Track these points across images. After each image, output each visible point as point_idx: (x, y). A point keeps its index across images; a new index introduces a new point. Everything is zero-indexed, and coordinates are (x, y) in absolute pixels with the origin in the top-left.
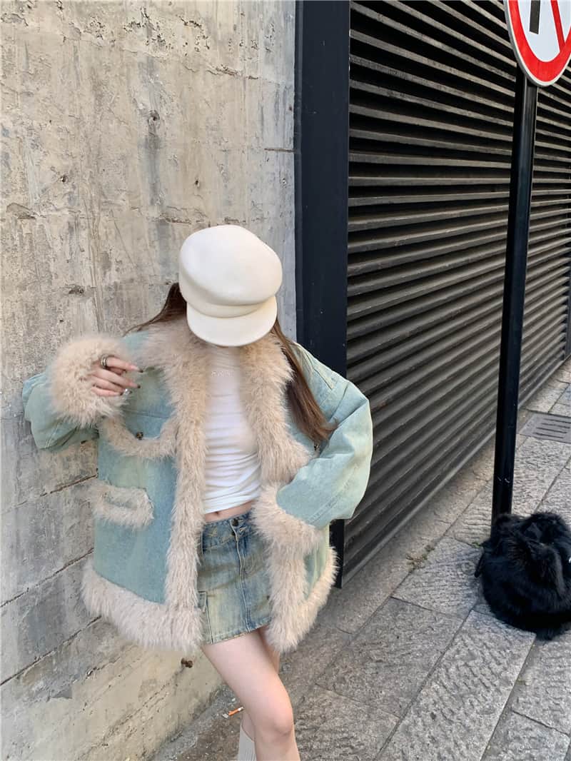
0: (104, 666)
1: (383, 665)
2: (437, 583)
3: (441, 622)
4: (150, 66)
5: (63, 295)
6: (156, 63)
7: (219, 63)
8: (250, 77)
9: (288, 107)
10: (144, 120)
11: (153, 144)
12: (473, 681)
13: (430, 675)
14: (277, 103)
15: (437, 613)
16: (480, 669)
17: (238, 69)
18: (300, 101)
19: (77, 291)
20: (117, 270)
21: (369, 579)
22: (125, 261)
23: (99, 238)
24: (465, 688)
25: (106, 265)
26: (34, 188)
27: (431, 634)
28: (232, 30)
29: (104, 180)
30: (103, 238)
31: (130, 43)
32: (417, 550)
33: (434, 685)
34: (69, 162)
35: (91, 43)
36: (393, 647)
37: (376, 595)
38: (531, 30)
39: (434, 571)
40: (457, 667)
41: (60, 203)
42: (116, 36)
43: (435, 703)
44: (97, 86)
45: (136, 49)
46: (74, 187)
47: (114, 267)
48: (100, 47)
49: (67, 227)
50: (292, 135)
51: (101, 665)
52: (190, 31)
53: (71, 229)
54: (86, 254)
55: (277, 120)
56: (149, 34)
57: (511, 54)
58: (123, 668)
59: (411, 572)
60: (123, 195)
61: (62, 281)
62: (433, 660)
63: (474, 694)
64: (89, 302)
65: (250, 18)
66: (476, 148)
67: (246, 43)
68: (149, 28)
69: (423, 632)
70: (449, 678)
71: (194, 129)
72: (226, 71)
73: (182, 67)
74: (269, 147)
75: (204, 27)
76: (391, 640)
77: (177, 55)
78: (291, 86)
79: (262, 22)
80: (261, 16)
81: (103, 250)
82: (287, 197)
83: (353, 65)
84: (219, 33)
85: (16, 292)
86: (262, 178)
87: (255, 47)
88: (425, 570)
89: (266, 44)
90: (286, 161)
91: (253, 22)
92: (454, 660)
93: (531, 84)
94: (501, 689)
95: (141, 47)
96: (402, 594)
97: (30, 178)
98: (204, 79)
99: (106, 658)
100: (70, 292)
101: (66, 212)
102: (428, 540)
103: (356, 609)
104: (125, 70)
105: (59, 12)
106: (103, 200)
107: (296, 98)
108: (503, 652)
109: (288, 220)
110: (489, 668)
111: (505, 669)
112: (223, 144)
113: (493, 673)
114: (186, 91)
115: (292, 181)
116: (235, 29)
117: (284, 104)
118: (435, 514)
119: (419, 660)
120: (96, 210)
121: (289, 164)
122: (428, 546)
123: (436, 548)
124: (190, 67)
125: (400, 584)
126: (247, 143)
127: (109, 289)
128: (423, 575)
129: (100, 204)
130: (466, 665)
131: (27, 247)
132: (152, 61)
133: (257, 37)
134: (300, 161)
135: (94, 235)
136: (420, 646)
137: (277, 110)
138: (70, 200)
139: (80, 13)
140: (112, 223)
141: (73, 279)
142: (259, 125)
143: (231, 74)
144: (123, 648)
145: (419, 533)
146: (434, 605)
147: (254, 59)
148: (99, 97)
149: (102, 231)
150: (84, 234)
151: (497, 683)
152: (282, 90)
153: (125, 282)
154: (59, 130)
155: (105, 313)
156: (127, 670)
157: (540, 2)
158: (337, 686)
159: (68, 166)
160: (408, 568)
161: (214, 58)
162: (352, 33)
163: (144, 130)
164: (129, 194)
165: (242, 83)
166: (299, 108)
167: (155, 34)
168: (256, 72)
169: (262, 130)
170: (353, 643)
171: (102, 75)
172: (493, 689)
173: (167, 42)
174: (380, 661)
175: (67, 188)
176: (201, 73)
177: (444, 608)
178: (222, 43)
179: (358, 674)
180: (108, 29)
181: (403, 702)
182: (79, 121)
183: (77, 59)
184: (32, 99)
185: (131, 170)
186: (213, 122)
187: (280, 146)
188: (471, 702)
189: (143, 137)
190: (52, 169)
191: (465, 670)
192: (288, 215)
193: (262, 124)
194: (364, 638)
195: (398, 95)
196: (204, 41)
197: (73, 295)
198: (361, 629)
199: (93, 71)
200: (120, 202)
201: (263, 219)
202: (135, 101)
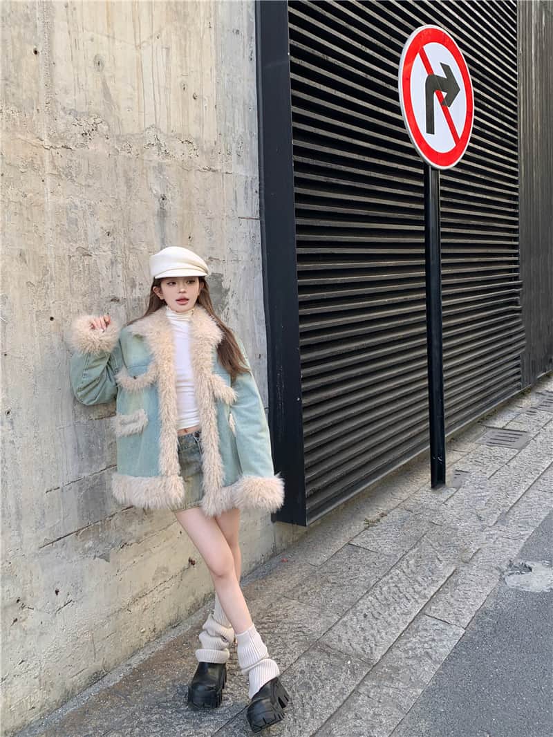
0: (132, 544)
1: (335, 585)
2: (384, 535)
3: (383, 559)
4: (160, 169)
5: (107, 302)
6: (163, 166)
7: (205, 165)
8: (227, 173)
9: (254, 191)
10: (157, 200)
11: (162, 214)
12: (399, 596)
13: (367, 592)
14: (246, 188)
15: (381, 554)
16: (406, 589)
17: (219, 168)
18: (263, 187)
19: (115, 300)
20: (140, 289)
22: (145, 284)
23: (129, 269)
24: (392, 599)
25: (133, 286)
26: (91, 239)
27: (374, 567)
28: (214, 145)
29: (132, 236)
30: (132, 269)
31: (148, 155)
32: (373, 516)
33: (370, 598)
34: (112, 224)
35: (125, 156)
36: (345, 575)
37: (338, 542)
38: (428, 132)
39: (384, 528)
40: (389, 588)
41: (105, 248)
42: (139, 152)
43: (368, 608)
44: (128, 182)
45: (151, 159)
46: (114, 239)
47: (137, 287)
48: (130, 158)
49: (110, 262)
50: (258, 208)
51: (130, 542)
52: (185, 147)
53: (112, 263)
54: (121, 278)
55: (247, 199)
56: (160, 149)
59: (366, 529)
60: (143, 244)
61: (107, 293)
62: (372, 583)
63: (398, 603)
64: (122, 307)
65: (225, 136)
67: (223, 152)
68: (159, 146)
69: (368, 565)
70: (382, 594)
71: (189, 206)
72: (210, 169)
73: (180, 168)
74: (241, 216)
75: (194, 144)
76: (344, 570)
77: (178, 162)
78: (256, 177)
79: (234, 138)
80: (233, 134)
81: (131, 276)
82: (255, 248)
83: (295, 162)
84: (205, 147)
85: (80, 297)
86: (236, 236)
87: (230, 154)
88: (377, 528)
89: (237, 152)
90: (254, 225)
91: (228, 138)
92: (388, 583)
93: (433, 169)
94: (419, 601)
95: (155, 157)
96: (356, 542)
97: (89, 233)
98: (195, 175)
99: (134, 538)
100: (112, 300)
101: (110, 253)
102: (382, 509)
103: (323, 551)
104: (145, 171)
105: (106, 141)
106: (131, 246)
107: (260, 185)
108: (425, 579)
109: (257, 264)
110: (413, 588)
111: (425, 589)
112: (208, 214)
113: (415, 592)
114: (183, 182)
115: (259, 239)
116: (215, 143)
117: (252, 189)
118: (392, 493)
119: (362, 582)
120: (127, 253)
121: (256, 227)
122: (383, 514)
123: (389, 515)
124: (186, 169)
125: (357, 536)
126: (225, 214)
127: (135, 300)
128: (374, 530)
129: (130, 249)
130: (396, 586)
131: (87, 272)
132: (161, 166)
133: (231, 147)
134: (264, 226)
135: (126, 267)
136: (364, 574)
137: (246, 193)
138: (111, 246)
139: (118, 140)
140: (137, 261)
141: (113, 293)
142: (234, 203)
143: (214, 171)
145: (377, 506)
146: (380, 549)
147: (229, 161)
148: (129, 187)
149: (130, 265)
150: (120, 266)
151: (417, 597)
152: (249, 180)
154: (106, 206)
158: (301, 597)
159: (111, 227)
160: (363, 527)
161: (202, 162)
162: (294, 142)
163: (156, 206)
164: (148, 244)
165: (221, 177)
166: (262, 192)
167: (163, 149)
168: (231, 169)
169: (236, 205)
170: (317, 572)
171: (131, 174)
172: (413, 600)
173: (171, 153)
174: (335, 583)
175: (110, 239)
176: (194, 170)
178: (205, 153)
179: (317, 591)
180: (134, 148)
181: (346, 608)
182: (118, 201)
183: (116, 166)
184: (90, 189)
185: (148, 229)
186: (202, 201)
187: (250, 216)
188: (395, 608)
189: (156, 210)
190: (102, 228)
191: (395, 589)
192: (257, 261)
193: (236, 202)
194: (326, 569)
195: (334, 180)
196: (195, 152)
197: (113, 302)
198: (324, 563)
199: (125, 172)
200: (142, 249)
201: (238, 261)
202: (151, 189)
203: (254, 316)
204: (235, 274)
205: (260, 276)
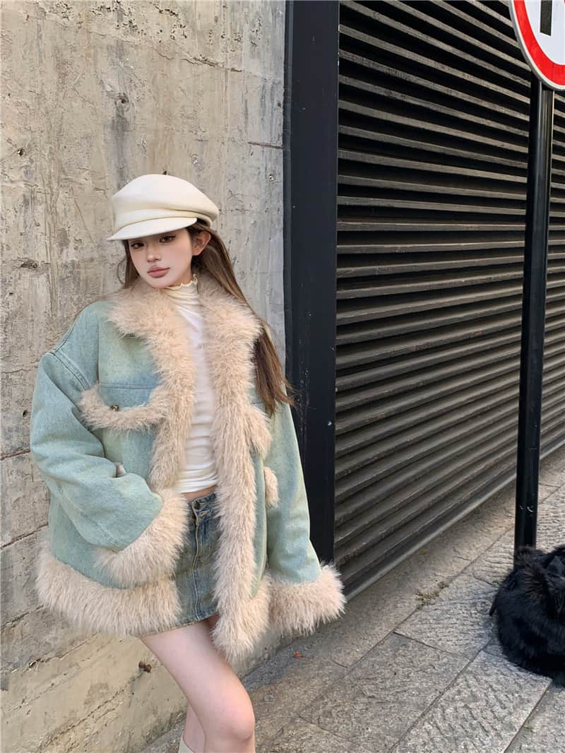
0: (49, 659)
1: (374, 702)
2: (446, 621)
3: (445, 660)
4: (120, 50)
5: (14, 268)
6: (126, 47)
7: (197, 52)
8: (233, 70)
9: (276, 103)
10: (112, 101)
11: (120, 126)
12: (471, 725)
13: (423, 715)
14: (263, 97)
15: (442, 652)
16: (482, 712)
17: (219, 60)
18: (289, 97)
19: (29, 265)
20: (76, 248)
21: (372, 613)
22: (86, 241)
23: (57, 214)
24: (461, 730)
25: (64, 243)
27: (432, 673)
28: (213, 23)
29: (65, 159)
30: (62, 215)
31: (99, 26)
32: (429, 586)
33: (427, 725)
34: (28, 136)
35: (56, 23)
36: (388, 684)
37: (377, 629)
38: (541, 31)
39: (445, 608)
40: (456, 709)
41: (15, 175)
42: (83, 19)
43: (425, 744)
44: (62, 67)
45: (104, 32)
46: (32, 161)
47: (72, 245)
48: (65, 28)
49: (21, 200)
50: (281, 131)
51: (46, 657)
52: (165, 19)
53: (26, 202)
54: (42, 229)
55: (264, 115)
56: (120, 19)
57: (518, 54)
58: (70, 667)
59: (419, 608)
60: (85, 174)
61: (16, 254)
62: (430, 700)
63: (471, 737)
64: (43, 278)
65: (233, 10)
66: (497, 160)
67: (229, 36)
68: (120, 13)
69: (423, 670)
70: (445, 719)
71: (167, 116)
72: (205, 61)
73: (155, 53)
74: (254, 141)
75: (181, 16)
76: (387, 676)
77: (150, 42)
78: (279, 83)
79: (246, 16)
80: (246, 10)
81: (60, 227)
82: (274, 192)
83: (342, 60)
84: (198, 23)
86: (243, 171)
87: (239, 40)
88: (435, 607)
89: (251, 38)
90: (274, 157)
91: (237, 15)
92: (453, 700)
93: (546, 87)
94: (502, 734)
95: (113, 32)
96: (406, 630)
98: (180, 67)
99: (52, 650)
100: (22, 266)
101: (22, 185)
102: (442, 576)
103: (355, 642)
104: (92, 51)
107: (285, 94)
108: (510, 696)
109: (275, 218)
110: (492, 712)
111: (510, 713)
112: (199, 133)
113: (495, 717)
114: (159, 76)
115: (280, 178)
116: (216, 21)
117: (272, 99)
118: (455, 551)
119: (414, 698)
120: (55, 186)
121: (277, 160)
122: (442, 583)
123: (451, 585)
124: (164, 54)
125: (405, 620)
126: (227, 136)
127: (66, 266)
128: (432, 611)
129: (59, 180)
130: (466, 707)
132: (122, 45)
133: (241, 30)
134: (289, 158)
135: (51, 210)
136: (417, 684)
137: (263, 105)
138: (26, 173)
140: (72, 200)
141: (25, 253)
142: (242, 119)
143: (211, 64)
144: (72, 643)
145: (434, 569)
146: (440, 643)
147: (238, 52)
148: (63, 75)
149: (60, 207)
150: (41, 208)
151: (498, 727)
152: (269, 85)
153: (84, 261)
154: (18, 104)
155: (59, 290)
156: (74, 668)
157: (551, 2)
158: (322, 719)
159: (25, 140)
160: (415, 604)
161: (192, 47)
162: (341, 28)
163: (110, 112)
164: (93, 173)
165: (223, 74)
166: (289, 105)
167: (126, 20)
168: (240, 65)
169: (246, 123)
170: (347, 677)
171: (67, 55)
172: (493, 733)
173: (140, 28)
174: (373, 697)
175: (25, 161)
176: (177, 61)
177: (451, 646)
178: (201, 34)
179: (346, 709)
180: (75, 11)
181: (390, 741)
182: (40, 97)
183: (40, 37)
185: (95, 149)
186: (189, 111)
187: (267, 142)
188: (465, 746)
189: (110, 119)
190: (9, 141)
191: (464, 712)
192: (275, 212)
193: (247, 118)
194: (359, 673)
195: (397, 95)
196: (182, 30)
197: (25, 269)
198: (357, 663)
199: (57, 49)
200: (83, 181)
201: (243, 211)
202: (102, 82)
204: (239, 232)
205: (279, 237)
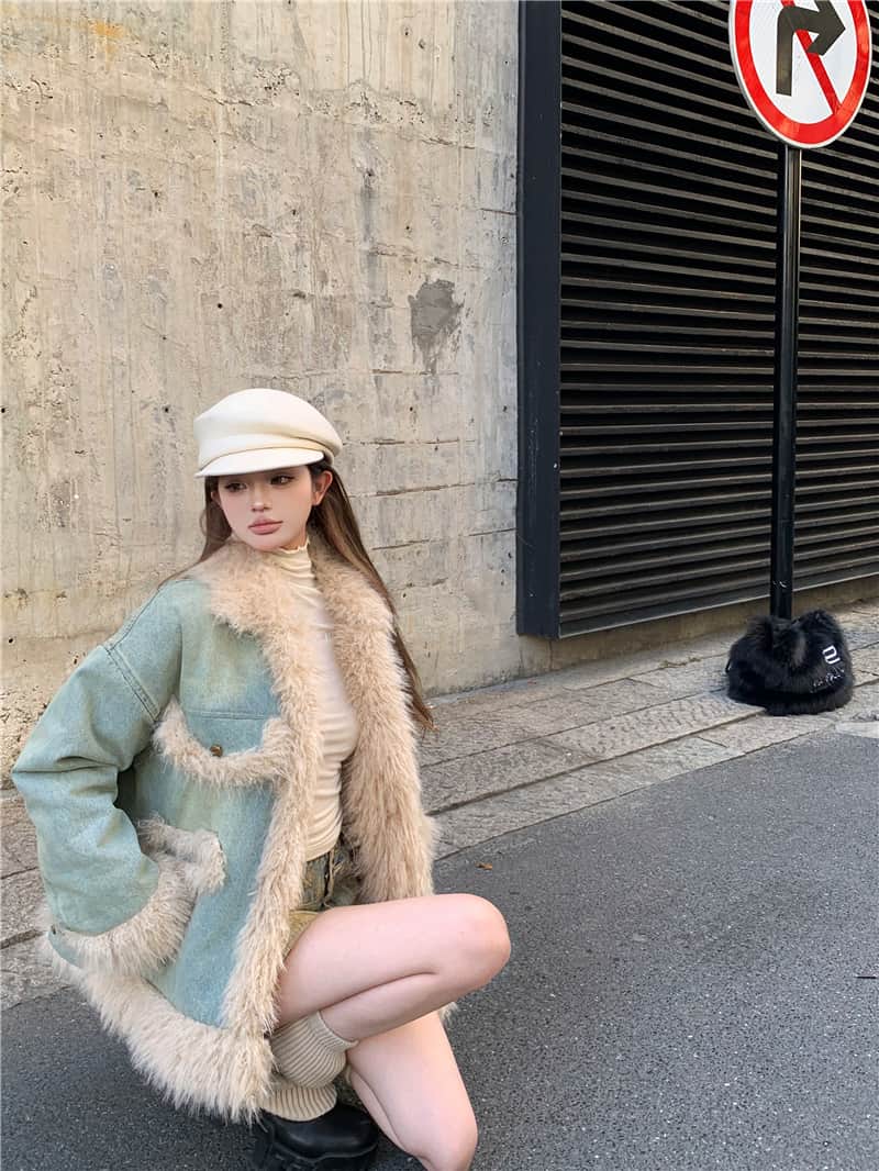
4: (368, 135)
5: (289, 295)
6: (373, 133)
7: (433, 134)
8: (466, 147)
9: (508, 175)
10: (361, 175)
11: (368, 194)
14: (496, 170)
17: (453, 139)
18: (522, 170)
19: (299, 295)
20: (333, 286)
22: (340, 281)
23: (319, 259)
25: (324, 281)
26: (272, 216)
28: (448, 109)
29: (325, 218)
30: (323, 260)
31: (351, 119)
34: (299, 200)
35: (319, 117)
38: (779, 92)
41: (290, 229)
42: (340, 114)
44: (323, 150)
45: (355, 122)
46: (301, 219)
47: (330, 283)
48: (325, 121)
49: (294, 247)
50: (513, 199)
52: (405, 110)
53: (297, 249)
54: (308, 268)
55: (497, 185)
56: (368, 111)
60: (340, 230)
61: (289, 286)
64: (309, 306)
65: (466, 97)
67: (462, 118)
68: (368, 107)
71: (407, 186)
72: (440, 141)
73: (396, 137)
74: (487, 207)
75: (418, 105)
77: (393, 128)
78: (513, 157)
80: (478, 96)
81: (321, 269)
82: (507, 254)
83: (564, 132)
84: (434, 110)
85: (256, 286)
86: (477, 233)
87: (472, 122)
89: (483, 119)
90: (506, 222)
91: (470, 101)
95: (361, 120)
97: (270, 208)
98: (418, 146)
100: (295, 295)
101: (295, 236)
104: (346, 137)
105: (296, 97)
106: (324, 231)
107: (518, 167)
109: (508, 276)
112: (435, 200)
114: (399, 156)
115: (513, 241)
116: (450, 107)
117: (505, 173)
120: (318, 238)
121: (510, 225)
124: (404, 137)
126: (460, 203)
127: (326, 299)
129: (321, 234)
131: (264, 256)
132: (369, 132)
133: (474, 113)
134: (522, 224)
135: (315, 256)
137: (496, 177)
138: (297, 228)
139: (312, 96)
140: (330, 250)
141: (297, 286)
142: (475, 188)
143: (446, 144)
147: (471, 132)
148: (324, 157)
149: (321, 254)
150: (307, 255)
152: (501, 159)
153: (339, 296)
154: (292, 178)
155: (321, 317)
159: (297, 204)
161: (429, 130)
162: (563, 105)
163: (360, 183)
164: (346, 230)
165: (457, 153)
166: (521, 176)
167: (372, 112)
168: (472, 143)
169: (479, 192)
171: (327, 141)
173: (384, 117)
175: (296, 219)
176: (415, 141)
178: (435, 119)
180: (333, 108)
182: (307, 172)
183: (308, 129)
184: (273, 155)
185: (348, 212)
186: (426, 182)
187: (500, 208)
189: (359, 188)
190: (286, 204)
192: (508, 271)
193: (479, 188)
195: (633, 163)
196: (419, 116)
197: (296, 298)
199: (320, 137)
200: (337, 235)
201: (478, 268)
202: (353, 160)
203: (499, 349)
204: (473, 286)
205: (512, 293)
